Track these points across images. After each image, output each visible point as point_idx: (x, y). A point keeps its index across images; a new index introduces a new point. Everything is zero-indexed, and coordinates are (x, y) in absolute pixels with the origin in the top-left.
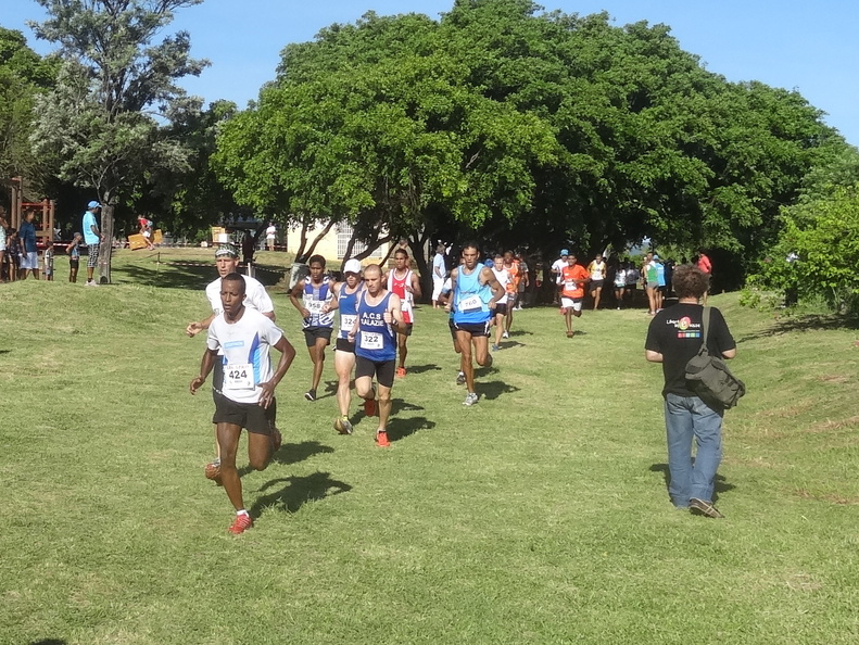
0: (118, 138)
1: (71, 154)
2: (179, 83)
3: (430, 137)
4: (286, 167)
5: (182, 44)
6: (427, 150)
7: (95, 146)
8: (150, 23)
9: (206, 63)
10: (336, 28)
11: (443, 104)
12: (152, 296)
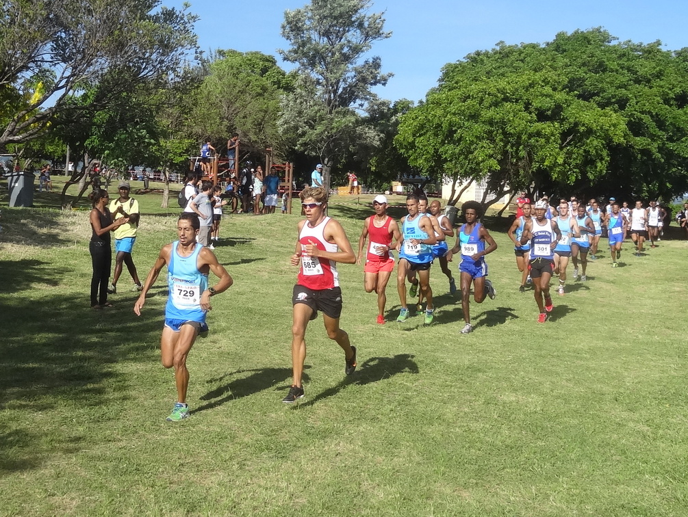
0: (334, 125)
1: (304, 134)
2: (374, 89)
3: (539, 125)
4: (443, 143)
5: (376, 64)
7: (319, 129)
8: (356, 50)
9: (391, 75)
10: (478, 54)
11: (547, 103)
12: (355, 225)
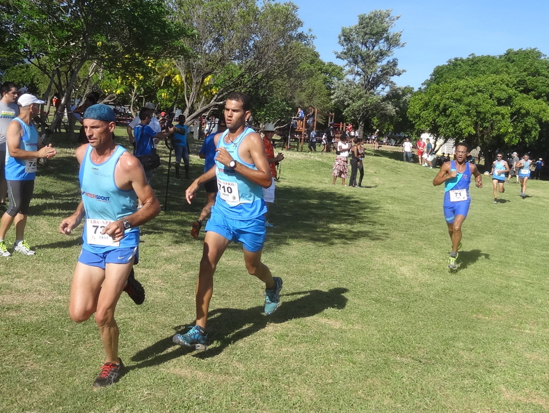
1: (348, 105)
3: (499, 108)
5: (395, 64)
6: (498, 113)
9: (404, 71)
